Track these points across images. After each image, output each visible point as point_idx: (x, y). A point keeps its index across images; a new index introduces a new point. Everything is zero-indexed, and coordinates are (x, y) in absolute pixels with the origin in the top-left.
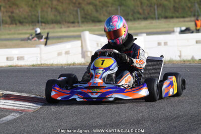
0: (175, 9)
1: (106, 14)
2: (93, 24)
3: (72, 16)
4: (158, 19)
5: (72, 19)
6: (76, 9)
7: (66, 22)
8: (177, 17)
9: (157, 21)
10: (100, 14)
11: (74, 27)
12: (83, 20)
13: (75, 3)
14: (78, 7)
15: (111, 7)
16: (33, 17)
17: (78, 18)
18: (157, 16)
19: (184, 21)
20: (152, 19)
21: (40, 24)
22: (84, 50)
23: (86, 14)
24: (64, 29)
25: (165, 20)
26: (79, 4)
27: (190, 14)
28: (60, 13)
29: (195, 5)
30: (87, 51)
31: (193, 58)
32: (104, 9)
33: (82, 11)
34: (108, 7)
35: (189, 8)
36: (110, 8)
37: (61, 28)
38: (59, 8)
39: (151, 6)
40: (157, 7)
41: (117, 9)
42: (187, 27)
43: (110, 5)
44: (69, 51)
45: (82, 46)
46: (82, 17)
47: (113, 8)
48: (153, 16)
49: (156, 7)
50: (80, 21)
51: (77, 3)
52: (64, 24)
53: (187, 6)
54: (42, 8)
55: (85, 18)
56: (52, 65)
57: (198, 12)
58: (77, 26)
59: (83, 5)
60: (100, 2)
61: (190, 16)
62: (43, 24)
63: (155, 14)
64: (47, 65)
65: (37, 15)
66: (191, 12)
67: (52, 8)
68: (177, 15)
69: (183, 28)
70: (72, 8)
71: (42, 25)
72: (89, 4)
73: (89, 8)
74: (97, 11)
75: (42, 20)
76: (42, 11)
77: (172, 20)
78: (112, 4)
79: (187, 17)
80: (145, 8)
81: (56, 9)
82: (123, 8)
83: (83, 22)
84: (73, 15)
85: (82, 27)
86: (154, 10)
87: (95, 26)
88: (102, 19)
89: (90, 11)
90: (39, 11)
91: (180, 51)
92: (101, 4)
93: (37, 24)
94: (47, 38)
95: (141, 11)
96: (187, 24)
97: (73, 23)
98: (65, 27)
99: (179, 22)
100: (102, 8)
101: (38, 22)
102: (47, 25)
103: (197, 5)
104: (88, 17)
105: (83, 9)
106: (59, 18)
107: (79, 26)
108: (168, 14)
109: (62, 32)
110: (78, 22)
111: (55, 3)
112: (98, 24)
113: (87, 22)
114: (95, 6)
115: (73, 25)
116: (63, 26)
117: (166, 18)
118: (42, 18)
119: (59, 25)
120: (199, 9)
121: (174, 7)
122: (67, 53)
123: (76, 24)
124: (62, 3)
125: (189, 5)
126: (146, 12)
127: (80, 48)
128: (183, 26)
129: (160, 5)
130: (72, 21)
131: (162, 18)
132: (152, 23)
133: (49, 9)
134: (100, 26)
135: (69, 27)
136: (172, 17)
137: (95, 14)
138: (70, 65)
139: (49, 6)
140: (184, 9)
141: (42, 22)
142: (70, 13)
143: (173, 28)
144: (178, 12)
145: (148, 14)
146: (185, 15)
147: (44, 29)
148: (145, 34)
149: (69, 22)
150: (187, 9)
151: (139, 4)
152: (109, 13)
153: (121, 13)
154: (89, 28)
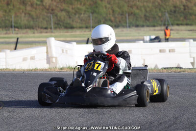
0: (146, 18)
1: (79, 21)
2: (65, 30)
4: (129, 27)
5: (45, 24)
6: (49, 15)
7: (39, 27)
8: (148, 26)
9: (129, 29)
10: (73, 21)
11: (47, 32)
12: (56, 25)
13: (48, 9)
14: (51, 13)
15: (84, 14)
16: (7, 22)
17: (50, 24)
18: (128, 25)
19: (155, 30)
20: (124, 27)
21: (13, 29)
22: (49, 56)
23: (59, 21)
24: (37, 35)
25: (136, 28)
26: (52, 10)
27: (160, 23)
28: (33, 19)
29: (165, 15)
30: (52, 57)
31: (156, 66)
32: (77, 16)
33: (55, 17)
34: (81, 14)
35: (160, 17)
36: (82, 15)
37: (34, 33)
38: (33, 13)
39: (122, 14)
40: (129, 15)
41: (89, 17)
42: (157, 35)
43: (83, 12)
44: (34, 57)
45: (47, 52)
46: (55, 23)
47: (86, 15)
48: (124, 24)
49: (127, 15)
50: (53, 27)
51: (50, 9)
52: (37, 30)
53: (157, 15)
54: (16, 14)
55: (58, 24)
56: (14, 70)
57: (168, 22)
58: (49, 32)
59: (56, 12)
61: (161, 25)
62: (17, 29)
63: (126, 23)
64: (9, 70)
65: (11, 19)
66: (162, 21)
67: (25, 14)
68: (148, 23)
69: (153, 37)
70: (46, 14)
71: (15, 30)
72: (62, 10)
73: (62, 15)
74: (70, 18)
75: (16, 25)
76: (16, 16)
77: (142, 29)
78: (85, 11)
79: (157, 26)
80: (116, 15)
81: (29, 14)
82: (95, 15)
83: (55, 28)
84: (47, 21)
85: (54, 33)
86: (126, 18)
87: (67, 32)
88: (75, 26)
89: (63, 18)
90: (13, 16)
91: (144, 60)
92: (73, 11)
93: (11, 29)
94: (17, 43)
95: (113, 19)
96: (157, 32)
97: (46, 28)
98: (38, 33)
99: (150, 30)
100: (75, 14)
101: (12, 27)
102: (20, 30)
103: (167, 15)
104: (61, 23)
105: (56, 16)
106: (32, 23)
107: (52, 32)
108: (141, 23)
109: (34, 37)
110: (51, 28)
111: (29, 8)
112: (70, 30)
113: (59, 28)
114: (68, 12)
115: (45, 31)
116: (36, 32)
117: (137, 26)
118: (16, 23)
119: (32, 30)
120: (169, 19)
121: (145, 15)
122: (33, 58)
123: (49, 30)
124: (36, 9)
125: (160, 14)
126: (117, 20)
127: (46, 54)
128: (153, 35)
129: (132, 13)
130: (45, 26)
131: (133, 26)
132: (123, 31)
133: (23, 15)
134: (72, 32)
135: (41, 32)
136: (143, 26)
137: (69, 21)
138: (31, 71)
139: (23, 12)
140: (154, 18)
141: (15, 27)
142: (43, 19)
143: (143, 36)
144: (148, 20)
145: (120, 22)
146: (156, 24)
147: (17, 34)
149: (41, 28)
150: (158, 18)
151: (111, 12)
152: (82, 20)
153: (92, 20)
154: (62, 34)
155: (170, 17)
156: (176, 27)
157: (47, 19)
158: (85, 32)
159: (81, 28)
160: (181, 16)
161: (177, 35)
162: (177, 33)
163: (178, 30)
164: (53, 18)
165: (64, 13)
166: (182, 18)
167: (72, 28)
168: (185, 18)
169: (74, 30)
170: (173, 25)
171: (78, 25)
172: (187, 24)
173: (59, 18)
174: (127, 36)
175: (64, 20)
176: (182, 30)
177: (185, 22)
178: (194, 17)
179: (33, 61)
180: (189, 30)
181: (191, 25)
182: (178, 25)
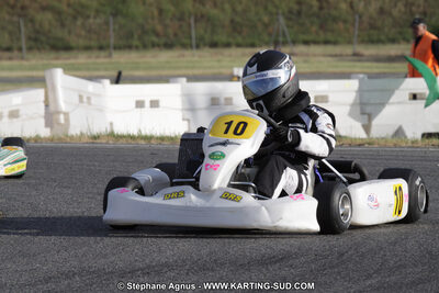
0: (235, 27)
1: (83, 33)
2: (53, 55)
3: (7, 36)
4: (198, 47)
5: (5, 40)
6: (15, 19)
8: (239, 45)
9: (195, 52)
10: (70, 32)
11: (10, 59)
12: (32, 43)
13: (13, 7)
14: (20, 16)
15: (95, 17)
17: (19, 39)
18: (194, 42)
20: (184, 46)
22: (52, 108)
23: (37, 32)
25: (212, 51)
26: (23, 8)
27: (267, 39)
29: (278, 20)
30: (58, 113)
32: (79, 22)
33: (30, 25)
34: (88, 17)
35: (266, 26)
36: (91, 20)
39: (181, 19)
40: (196, 21)
41: (107, 23)
43: (92, 14)
44: (17, 111)
46: (29, 38)
47: (98, 21)
48: (186, 41)
49: (192, 21)
50: (24, 47)
51: (19, 5)
53: (260, 20)
55: (36, 40)
57: (285, 36)
58: (17, 58)
59: (31, 12)
60: (69, 5)
63: (190, 38)
66: (270, 35)
68: (240, 40)
70: (7, 17)
72: (44, 9)
73: (46, 18)
74: (63, 25)
77: (227, 51)
78: (97, 11)
80: (168, 21)
82: (121, 20)
83: (30, 49)
84: (10, 33)
85: (27, 60)
86: (189, 25)
87: (57, 58)
88: (73, 40)
89: (46, 26)
92: (71, 11)
95: (159, 28)
97: (9, 49)
100: (75, 18)
103: (282, 20)
104: (43, 38)
105: (32, 21)
107: (22, 58)
108: (223, 38)
110: (20, 49)
112: (63, 54)
113: (39, 49)
114: (58, 13)
115: (7, 54)
117: (214, 45)
120: (286, 29)
121: (232, 21)
122: (14, 114)
123: (16, 53)
125: (266, 19)
126: (170, 31)
127: (42, 106)
129: (202, 16)
130: (4, 45)
131: (205, 45)
132: (183, 56)
134: (69, 58)
136: (228, 45)
137: (59, 33)
140: (253, 27)
142: (3, 29)
143: (232, 67)
144: (240, 33)
145: (176, 35)
146: (257, 42)
148: (184, 80)
150: (260, 27)
151: (156, 13)
152: (89, 31)
153: (114, 30)
154: (45, 62)
155: (288, 26)
156: (301, 48)
157: (10, 27)
158: (98, 57)
159: (87, 48)
160: (312, 23)
161: (305, 65)
162: (305, 62)
163: (307, 55)
164: (26, 25)
165: (49, 16)
166: (314, 28)
167: (68, 48)
168: (322, 27)
169: (73, 53)
170: (294, 42)
171: (82, 42)
172: (326, 42)
173: (37, 26)
174: (193, 68)
175: (50, 31)
176: (315, 55)
177: (322, 36)
178: (341, 25)
179: (15, 120)
180: (331, 56)
181: (335, 43)
182: (306, 43)
